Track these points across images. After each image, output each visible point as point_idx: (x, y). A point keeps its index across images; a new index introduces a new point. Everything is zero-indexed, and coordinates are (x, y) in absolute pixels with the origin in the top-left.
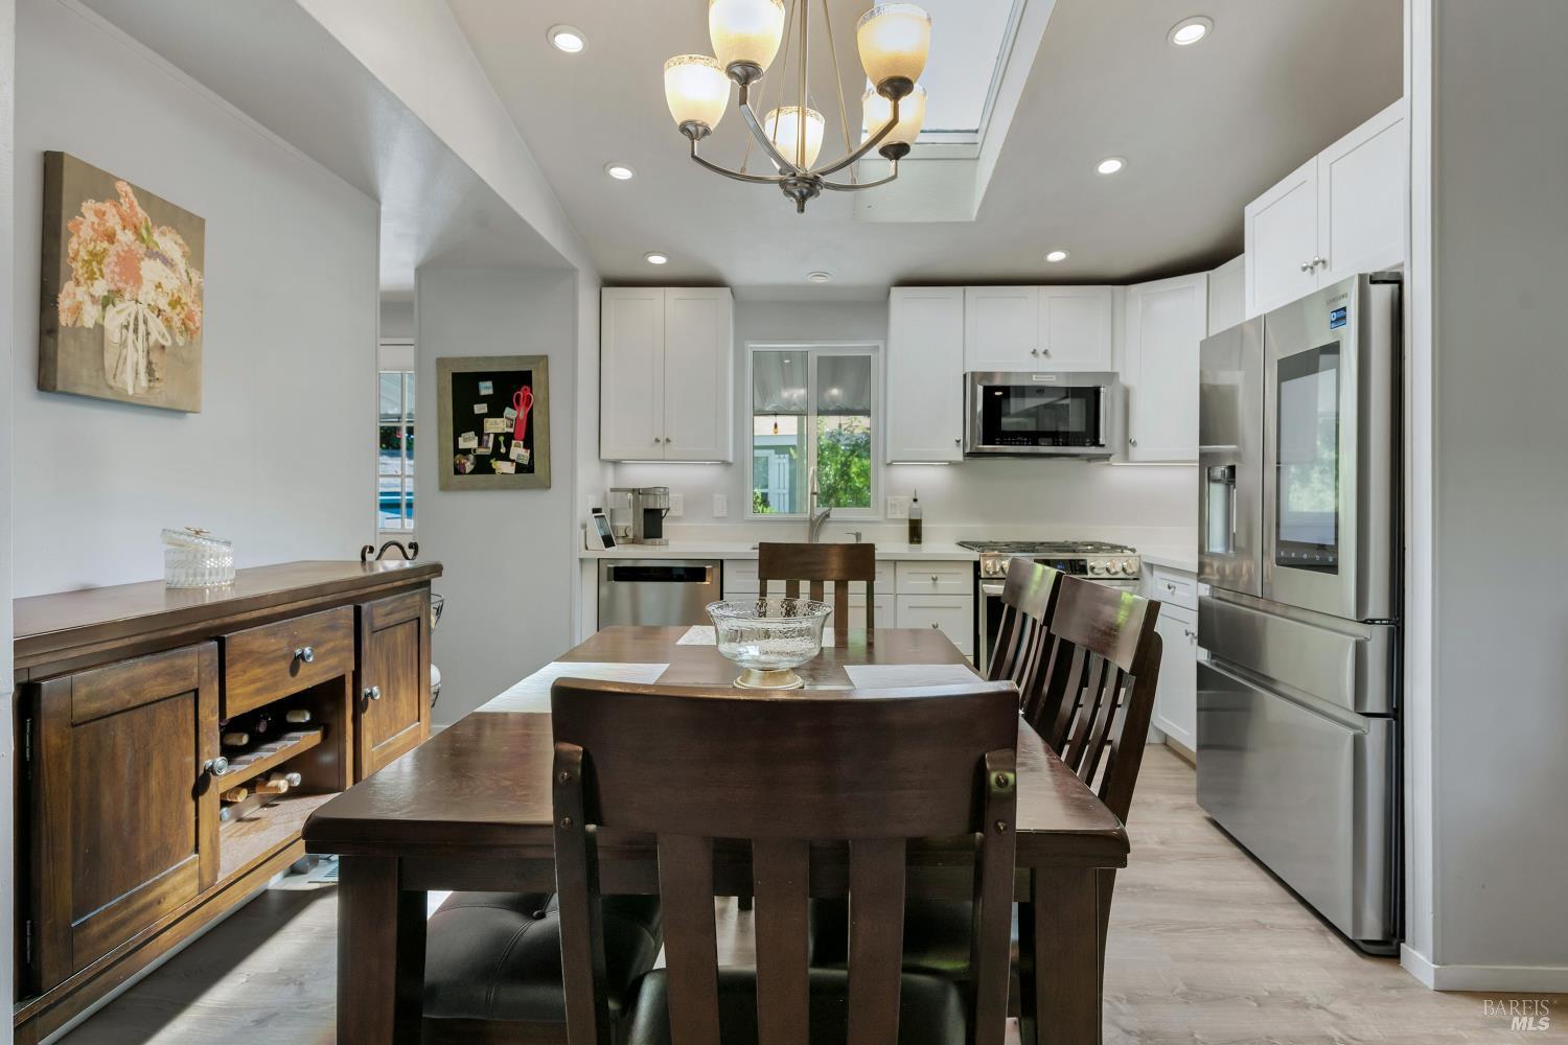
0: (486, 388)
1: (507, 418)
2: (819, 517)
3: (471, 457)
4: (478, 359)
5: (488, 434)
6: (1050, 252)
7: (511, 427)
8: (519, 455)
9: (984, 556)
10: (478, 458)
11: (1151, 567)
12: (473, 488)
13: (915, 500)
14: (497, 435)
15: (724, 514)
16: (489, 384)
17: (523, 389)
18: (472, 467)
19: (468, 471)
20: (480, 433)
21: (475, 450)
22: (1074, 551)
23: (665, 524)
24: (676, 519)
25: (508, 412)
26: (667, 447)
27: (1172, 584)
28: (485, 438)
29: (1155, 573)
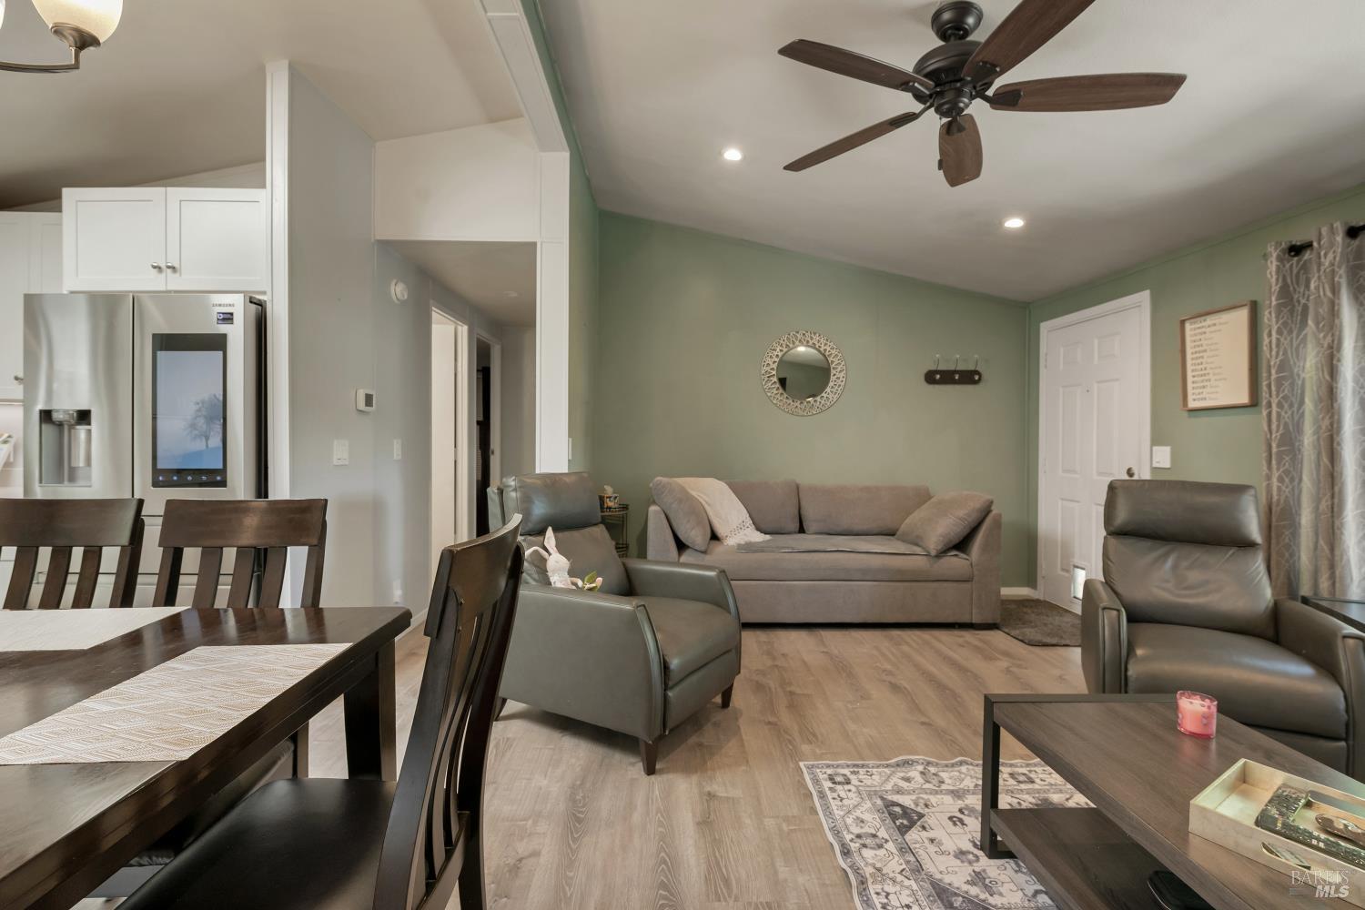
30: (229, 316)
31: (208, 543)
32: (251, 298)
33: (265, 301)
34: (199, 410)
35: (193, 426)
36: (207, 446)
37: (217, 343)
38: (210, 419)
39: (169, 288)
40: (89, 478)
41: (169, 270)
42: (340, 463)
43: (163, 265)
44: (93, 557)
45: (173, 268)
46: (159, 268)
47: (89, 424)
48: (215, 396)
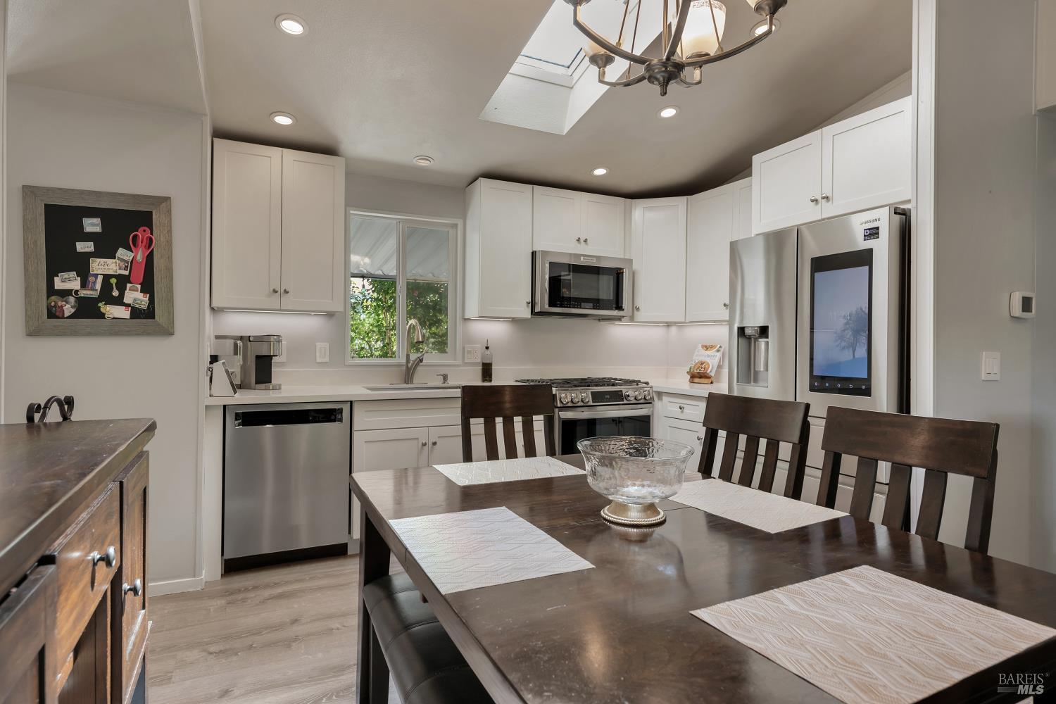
0: (92, 225)
1: (119, 259)
2: (414, 361)
3: (72, 299)
4: (82, 192)
5: (96, 276)
6: (595, 169)
7: (126, 268)
8: (135, 300)
9: (558, 390)
10: (81, 301)
11: (660, 394)
12: (74, 333)
13: (487, 348)
14: (107, 278)
15: (327, 359)
16: (97, 221)
17: (141, 229)
18: (73, 310)
19: (67, 314)
20: (84, 274)
21: (77, 292)
22: (613, 385)
23: (275, 370)
24: (282, 364)
25: (121, 252)
26: (285, 297)
27: (682, 406)
28: (91, 279)
29: (664, 398)
30: (874, 231)
31: (864, 454)
32: (896, 209)
33: (910, 210)
34: (847, 323)
35: (841, 337)
36: (854, 356)
37: (864, 259)
38: (856, 333)
39: (824, 217)
40: (766, 380)
41: (824, 201)
42: (991, 377)
43: (819, 198)
44: (773, 447)
45: (827, 198)
46: (815, 201)
47: (767, 337)
48: (861, 309)
